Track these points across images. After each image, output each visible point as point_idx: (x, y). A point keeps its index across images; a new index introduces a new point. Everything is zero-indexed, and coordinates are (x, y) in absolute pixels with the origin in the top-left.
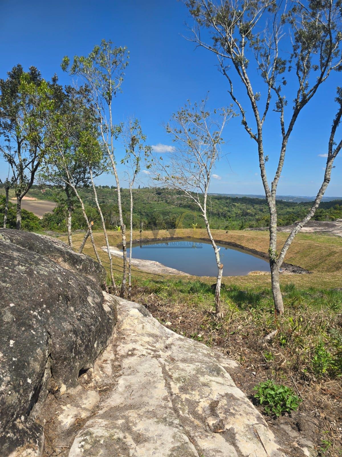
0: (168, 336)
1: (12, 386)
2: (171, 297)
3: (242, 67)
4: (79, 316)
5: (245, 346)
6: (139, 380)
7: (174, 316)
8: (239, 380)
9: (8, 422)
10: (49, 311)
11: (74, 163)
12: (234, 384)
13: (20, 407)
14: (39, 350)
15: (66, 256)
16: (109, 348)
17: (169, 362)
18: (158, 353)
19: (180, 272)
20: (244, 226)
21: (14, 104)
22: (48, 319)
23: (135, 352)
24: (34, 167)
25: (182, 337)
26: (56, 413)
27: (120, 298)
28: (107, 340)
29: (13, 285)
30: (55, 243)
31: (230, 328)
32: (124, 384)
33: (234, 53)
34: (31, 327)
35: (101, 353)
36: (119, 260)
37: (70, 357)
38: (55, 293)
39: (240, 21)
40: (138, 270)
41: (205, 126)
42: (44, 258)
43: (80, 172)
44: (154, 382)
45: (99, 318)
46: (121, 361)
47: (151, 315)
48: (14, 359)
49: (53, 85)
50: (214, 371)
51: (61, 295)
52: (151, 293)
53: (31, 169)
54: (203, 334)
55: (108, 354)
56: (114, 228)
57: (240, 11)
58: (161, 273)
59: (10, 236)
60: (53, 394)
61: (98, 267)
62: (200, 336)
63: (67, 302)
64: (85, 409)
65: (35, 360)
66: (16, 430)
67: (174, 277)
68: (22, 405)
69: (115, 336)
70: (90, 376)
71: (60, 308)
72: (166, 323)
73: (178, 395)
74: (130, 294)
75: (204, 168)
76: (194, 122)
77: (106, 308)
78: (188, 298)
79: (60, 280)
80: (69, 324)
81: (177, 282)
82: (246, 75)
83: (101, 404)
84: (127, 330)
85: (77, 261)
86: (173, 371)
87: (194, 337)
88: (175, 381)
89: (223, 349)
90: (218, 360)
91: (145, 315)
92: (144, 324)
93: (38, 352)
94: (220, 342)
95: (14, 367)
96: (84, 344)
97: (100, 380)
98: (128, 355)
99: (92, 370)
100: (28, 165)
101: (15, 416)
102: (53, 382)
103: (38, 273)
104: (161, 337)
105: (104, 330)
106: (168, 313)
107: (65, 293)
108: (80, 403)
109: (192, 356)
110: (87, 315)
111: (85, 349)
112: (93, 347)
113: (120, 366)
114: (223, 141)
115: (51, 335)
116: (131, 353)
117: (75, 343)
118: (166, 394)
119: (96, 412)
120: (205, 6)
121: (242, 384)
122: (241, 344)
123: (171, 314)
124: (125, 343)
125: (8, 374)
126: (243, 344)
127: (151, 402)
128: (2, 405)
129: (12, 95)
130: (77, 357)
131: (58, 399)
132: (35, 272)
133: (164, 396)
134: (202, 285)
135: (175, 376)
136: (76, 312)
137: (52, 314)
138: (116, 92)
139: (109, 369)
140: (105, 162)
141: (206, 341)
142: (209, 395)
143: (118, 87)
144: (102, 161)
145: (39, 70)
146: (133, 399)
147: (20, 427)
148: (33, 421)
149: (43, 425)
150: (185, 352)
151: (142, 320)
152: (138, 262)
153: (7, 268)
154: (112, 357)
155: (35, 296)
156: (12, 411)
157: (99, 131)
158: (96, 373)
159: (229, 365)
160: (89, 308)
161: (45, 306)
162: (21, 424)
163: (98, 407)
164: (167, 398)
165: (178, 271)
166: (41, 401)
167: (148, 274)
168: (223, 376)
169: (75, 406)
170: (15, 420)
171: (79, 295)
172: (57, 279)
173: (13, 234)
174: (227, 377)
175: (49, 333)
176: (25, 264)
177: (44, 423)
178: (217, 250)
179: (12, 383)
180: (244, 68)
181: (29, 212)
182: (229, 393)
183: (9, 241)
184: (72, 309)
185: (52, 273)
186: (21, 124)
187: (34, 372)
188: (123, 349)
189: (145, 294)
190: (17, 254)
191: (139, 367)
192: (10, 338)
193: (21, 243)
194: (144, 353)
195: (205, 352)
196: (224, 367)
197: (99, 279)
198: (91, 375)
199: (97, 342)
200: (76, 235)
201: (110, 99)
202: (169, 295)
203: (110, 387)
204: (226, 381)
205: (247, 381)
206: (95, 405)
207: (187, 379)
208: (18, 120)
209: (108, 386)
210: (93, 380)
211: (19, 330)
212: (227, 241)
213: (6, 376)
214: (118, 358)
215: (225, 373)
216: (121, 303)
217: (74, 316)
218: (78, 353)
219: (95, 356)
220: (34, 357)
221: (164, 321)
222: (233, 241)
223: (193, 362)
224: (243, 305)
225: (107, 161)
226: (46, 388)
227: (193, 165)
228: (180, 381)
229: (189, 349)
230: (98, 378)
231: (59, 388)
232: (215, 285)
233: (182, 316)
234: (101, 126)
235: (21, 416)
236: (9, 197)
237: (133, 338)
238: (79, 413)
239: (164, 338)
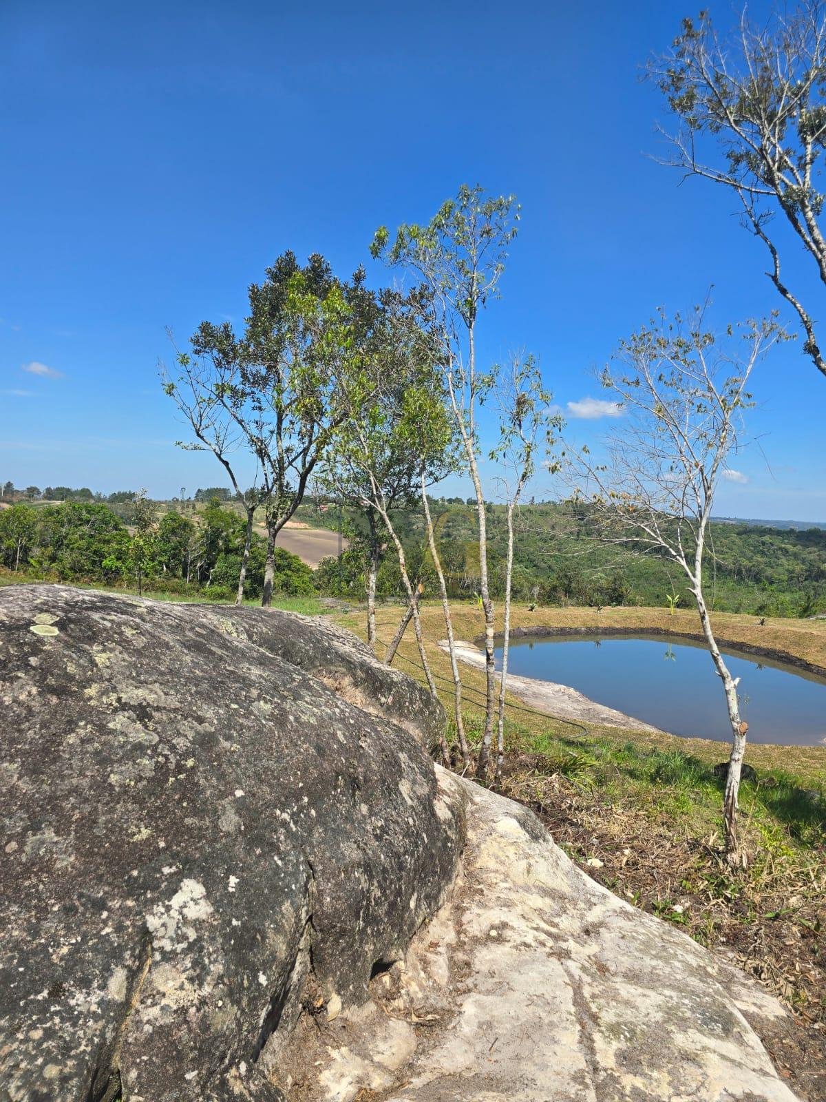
0: (593, 900)
1: (226, 989)
2: (604, 788)
3: (805, 214)
4: (379, 828)
5: (810, 958)
6: (513, 1014)
7: (609, 846)
8: (788, 1059)
9: (211, 1073)
10: (313, 812)
11: (388, 452)
12: (770, 1068)
13: (240, 1041)
14: (287, 906)
15: (359, 672)
16: (444, 913)
17: (592, 976)
18: (564, 945)
19: (631, 719)
20: (814, 609)
21: (274, 334)
22: (310, 831)
23: (508, 933)
24: (307, 465)
25: (630, 908)
26: (317, 1063)
27: (475, 785)
28: (439, 892)
29: (244, 746)
30: (338, 637)
31: (765, 900)
32: (476, 1016)
33: (783, 181)
34: (273, 847)
35: (424, 924)
36: (477, 676)
37: (353, 929)
38: (328, 769)
39: (800, 105)
40: (522, 706)
41: (702, 370)
42: (311, 682)
43: (400, 472)
44: (551, 1024)
45: (424, 835)
46: (472, 951)
47: (550, 838)
48: (235, 922)
49: (356, 289)
50: (716, 1021)
51: (343, 774)
52: (551, 773)
53: (301, 471)
54: (687, 905)
55: (441, 930)
56: (469, 597)
57: (799, 82)
58: (579, 720)
59: (247, 626)
60: (312, 1014)
61: (427, 703)
62: (678, 909)
63: (354, 791)
64: (380, 1066)
65: (279, 930)
66: (226, 1096)
67: (614, 733)
68: (243, 1037)
69: (460, 882)
70: (396, 980)
71: (338, 805)
72: (589, 861)
73: (611, 1075)
74: (500, 773)
75: (697, 471)
76: (673, 358)
77: (442, 812)
78: (650, 798)
79: (341, 738)
80: (355, 846)
81: (622, 747)
82: (816, 232)
83: (418, 1059)
84: (488, 870)
85: (382, 686)
86: (602, 1001)
87: (662, 911)
88: (607, 1034)
89: (744, 959)
90: (728, 988)
91: (535, 838)
92: (532, 861)
93: (284, 911)
94: (736, 936)
95: (232, 942)
96: (386, 900)
97: (420, 995)
98: (489, 938)
99: (401, 965)
100: (293, 460)
101: (227, 1061)
102: (313, 984)
103: (297, 719)
104: (574, 902)
105: (435, 865)
106: (595, 835)
107: (352, 770)
108: (370, 1047)
109: (654, 968)
110: (397, 828)
111: (388, 913)
112: (406, 907)
113: (468, 964)
114: (751, 401)
115: (314, 872)
116: (497, 936)
117: (366, 894)
118: (582, 1065)
119: (405, 1080)
120: (708, 83)
121: (797, 1071)
122: (797, 951)
123: (601, 838)
124: (482, 905)
125: (220, 957)
126: (802, 952)
127: (542, 1079)
128: (203, 1032)
129: (273, 316)
130: (369, 931)
131: (322, 1029)
132: (291, 718)
133: (575, 1069)
134: (690, 762)
135: (608, 1017)
136: (373, 818)
137: (321, 820)
138: (487, 298)
139: (441, 969)
140: (457, 448)
141: (697, 927)
142: (698, 1089)
143: (491, 286)
144: (448, 448)
145: (328, 260)
146: (496, 1061)
147: (237, 1091)
148: (265, 1077)
149: (284, 1092)
150: (637, 954)
151: (528, 851)
152: (523, 686)
153: (235, 706)
154: (450, 937)
155: (287, 775)
156: (221, 1049)
157: (445, 387)
158: (410, 974)
159: (760, 1007)
160: (402, 809)
161: (306, 799)
162: (238, 1082)
163: (411, 1066)
164: (583, 1078)
165: (625, 717)
166: (286, 1029)
167: (548, 720)
168: (740, 1041)
169: (359, 1055)
170: (227, 1070)
171: (381, 776)
172: (334, 736)
173: (254, 620)
174: (751, 1043)
175: (311, 867)
176: (273, 697)
177: (287, 1085)
178: (731, 685)
179: (226, 980)
180: (810, 214)
181: (292, 554)
182: (757, 1092)
183: (244, 637)
184: (364, 808)
185: (325, 721)
186: (285, 375)
187: (275, 958)
188: (479, 920)
189: (537, 772)
190: (258, 672)
191: (516, 975)
192: (229, 872)
193: (269, 641)
194: (529, 940)
195: (693, 961)
196: (745, 1014)
197: (429, 731)
198: (399, 978)
199: (416, 894)
200: (386, 609)
201: (473, 315)
202: (600, 782)
203: (442, 1019)
204: (747, 1054)
205: (810, 1065)
206: (405, 1059)
207: (638, 1031)
208: (280, 366)
209: (437, 1013)
210: (403, 991)
211: (249, 851)
212: (764, 645)
213: (216, 961)
214: (465, 944)
215: (746, 1032)
216: (477, 799)
217: (368, 827)
218: (372, 920)
219: (410, 930)
220: (275, 922)
221: (584, 855)
222: (779, 647)
223: (657, 984)
224: (807, 833)
225: (461, 448)
226: (297, 998)
227: (667, 463)
228: (619, 1034)
229: (647, 946)
230: (414, 987)
231: (326, 1002)
232: (724, 769)
233: (632, 848)
234: (450, 376)
235: (239, 1063)
236: (254, 521)
237: (502, 896)
238: (367, 1075)
239: (582, 905)
